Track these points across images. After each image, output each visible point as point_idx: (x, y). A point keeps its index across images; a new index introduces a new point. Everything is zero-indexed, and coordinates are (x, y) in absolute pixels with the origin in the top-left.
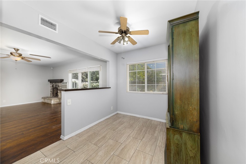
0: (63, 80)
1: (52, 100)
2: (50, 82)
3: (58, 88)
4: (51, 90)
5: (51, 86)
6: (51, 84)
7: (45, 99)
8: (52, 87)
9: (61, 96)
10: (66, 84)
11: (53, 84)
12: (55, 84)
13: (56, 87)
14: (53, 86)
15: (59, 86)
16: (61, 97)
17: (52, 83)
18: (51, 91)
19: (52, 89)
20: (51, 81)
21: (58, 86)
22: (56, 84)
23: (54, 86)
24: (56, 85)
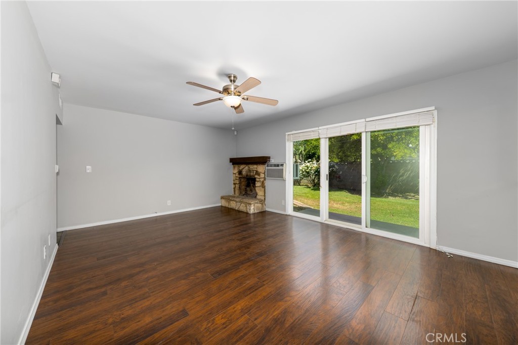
0: (269, 158)
1: (250, 204)
2: (233, 164)
3: (256, 176)
4: (234, 180)
5: (236, 171)
6: (234, 168)
7: (231, 200)
8: (237, 175)
9: (265, 196)
10: (280, 168)
11: (242, 167)
12: (245, 169)
13: (249, 174)
14: (240, 173)
15: (258, 173)
16: (265, 199)
17: (236, 166)
18: (235, 184)
19: (238, 178)
20: (235, 162)
21: (257, 171)
22: (249, 167)
23: (244, 173)
24: (250, 171)
